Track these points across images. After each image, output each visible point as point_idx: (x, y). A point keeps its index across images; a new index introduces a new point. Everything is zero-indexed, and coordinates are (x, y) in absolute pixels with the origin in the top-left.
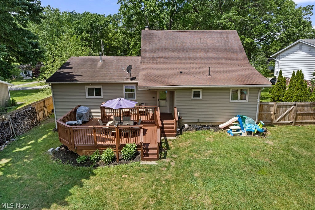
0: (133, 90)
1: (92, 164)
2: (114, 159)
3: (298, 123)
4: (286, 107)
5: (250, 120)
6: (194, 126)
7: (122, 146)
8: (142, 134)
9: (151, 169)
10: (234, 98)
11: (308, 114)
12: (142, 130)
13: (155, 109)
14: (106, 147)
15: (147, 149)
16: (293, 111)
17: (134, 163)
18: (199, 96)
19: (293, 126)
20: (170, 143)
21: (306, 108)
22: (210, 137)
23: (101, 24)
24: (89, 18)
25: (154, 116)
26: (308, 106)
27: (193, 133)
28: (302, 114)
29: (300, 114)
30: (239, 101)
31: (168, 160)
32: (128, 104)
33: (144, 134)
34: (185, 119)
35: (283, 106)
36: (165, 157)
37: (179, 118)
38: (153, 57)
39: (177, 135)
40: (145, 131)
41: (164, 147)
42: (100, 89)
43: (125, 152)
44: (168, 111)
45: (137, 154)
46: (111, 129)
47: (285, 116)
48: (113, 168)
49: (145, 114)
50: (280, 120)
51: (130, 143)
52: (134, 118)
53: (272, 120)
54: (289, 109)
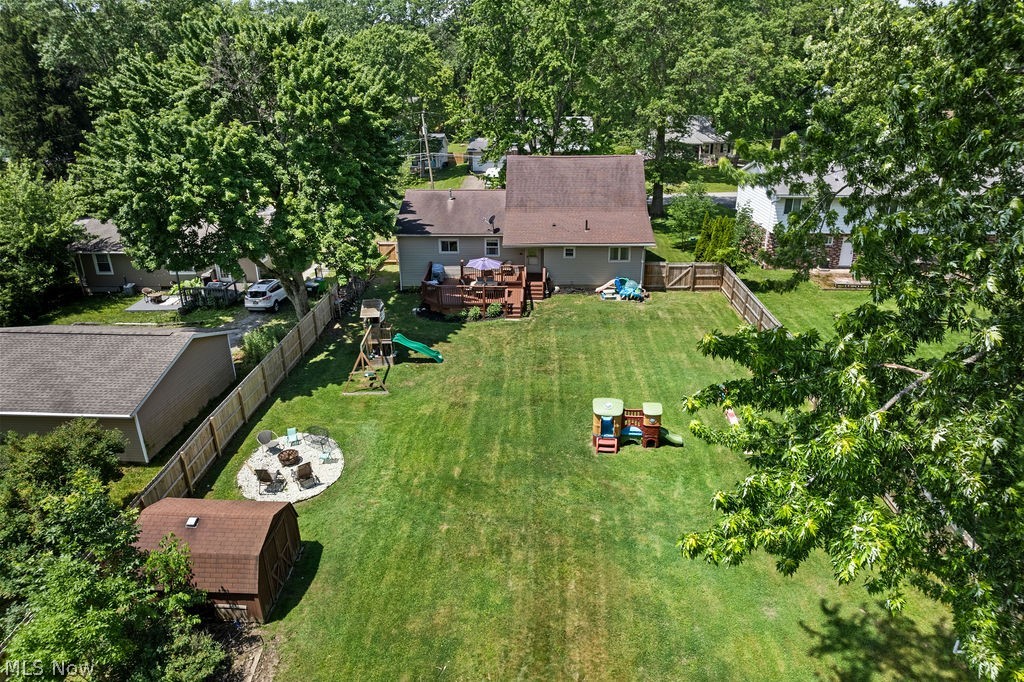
0: (496, 244)
1: (460, 321)
2: (480, 317)
3: (698, 289)
4: (681, 268)
5: (632, 283)
6: (565, 288)
7: (487, 305)
8: (506, 295)
9: (514, 323)
10: (614, 257)
11: (710, 278)
12: (507, 290)
13: (521, 269)
14: (472, 305)
15: (512, 308)
16: (690, 274)
17: (500, 320)
18: (572, 254)
19: (690, 292)
20: (535, 305)
21: (707, 271)
22: (579, 300)
23: (410, 52)
24: (380, 37)
25: (520, 278)
26: (709, 267)
27: (562, 296)
28: (703, 278)
29: (699, 278)
30: (619, 261)
31: (529, 318)
32: (492, 264)
33: (509, 296)
34: (555, 280)
35: (677, 268)
36: (528, 316)
37: (548, 279)
38: (522, 200)
39: (545, 297)
40: (510, 293)
41: (529, 308)
42: (456, 243)
43: (490, 310)
44: (536, 270)
45: (502, 312)
46: (474, 289)
47: (680, 279)
48: (479, 323)
49: (511, 273)
50: (675, 284)
51: (495, 304)
52: (498, 278)
53: (664, 284)
54: (685, 272)
